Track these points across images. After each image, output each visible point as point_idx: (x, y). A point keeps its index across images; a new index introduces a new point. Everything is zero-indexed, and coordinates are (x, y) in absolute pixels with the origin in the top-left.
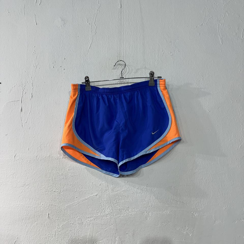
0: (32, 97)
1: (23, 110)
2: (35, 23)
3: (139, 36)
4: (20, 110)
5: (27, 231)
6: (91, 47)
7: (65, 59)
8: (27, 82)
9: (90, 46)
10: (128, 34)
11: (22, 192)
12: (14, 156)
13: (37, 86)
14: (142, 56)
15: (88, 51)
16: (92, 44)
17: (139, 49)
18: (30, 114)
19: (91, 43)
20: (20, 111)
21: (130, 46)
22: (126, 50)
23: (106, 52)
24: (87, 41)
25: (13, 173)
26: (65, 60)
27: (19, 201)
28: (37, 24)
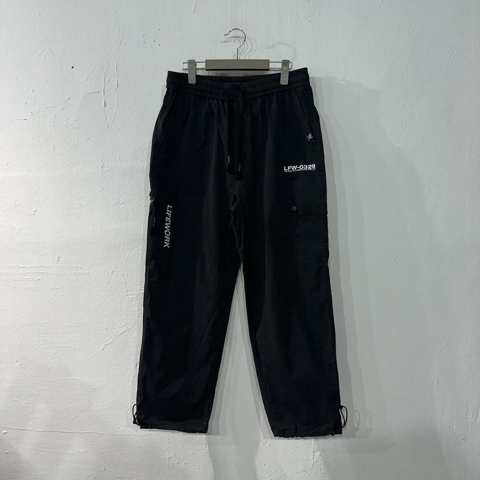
0: (118, 85)
1: (107, 104)
4: (104, 104)
5: (126, 258)
6: (195, 10)
7: (159, 30)
8: (109, 65)
9: (193, 10)
11: (116, 212)
12: (101, 167)
13: (124, 70)
15: (192, 17)
16: (196, 7)
18: (117, 110)
19: (195, 4)
20: (104, 106)
25: (102, 188)
27: (113, 223)
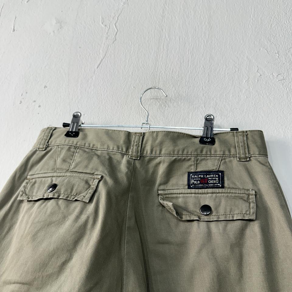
2: (13, 29)
3: (204, 42)
6: (101, 64)
7: (45, 87)
9: (99, 63)
10: (180, 40)
14: (209, 81)
15: (94, 72)
16: (103, 60)
17: (202, 66)
19: (102, 57)
21: (182, 61)
22: (173, 69)
23: (131, 73)
24: (96, 54)
26: (46, 89)
28: (15, 31)
